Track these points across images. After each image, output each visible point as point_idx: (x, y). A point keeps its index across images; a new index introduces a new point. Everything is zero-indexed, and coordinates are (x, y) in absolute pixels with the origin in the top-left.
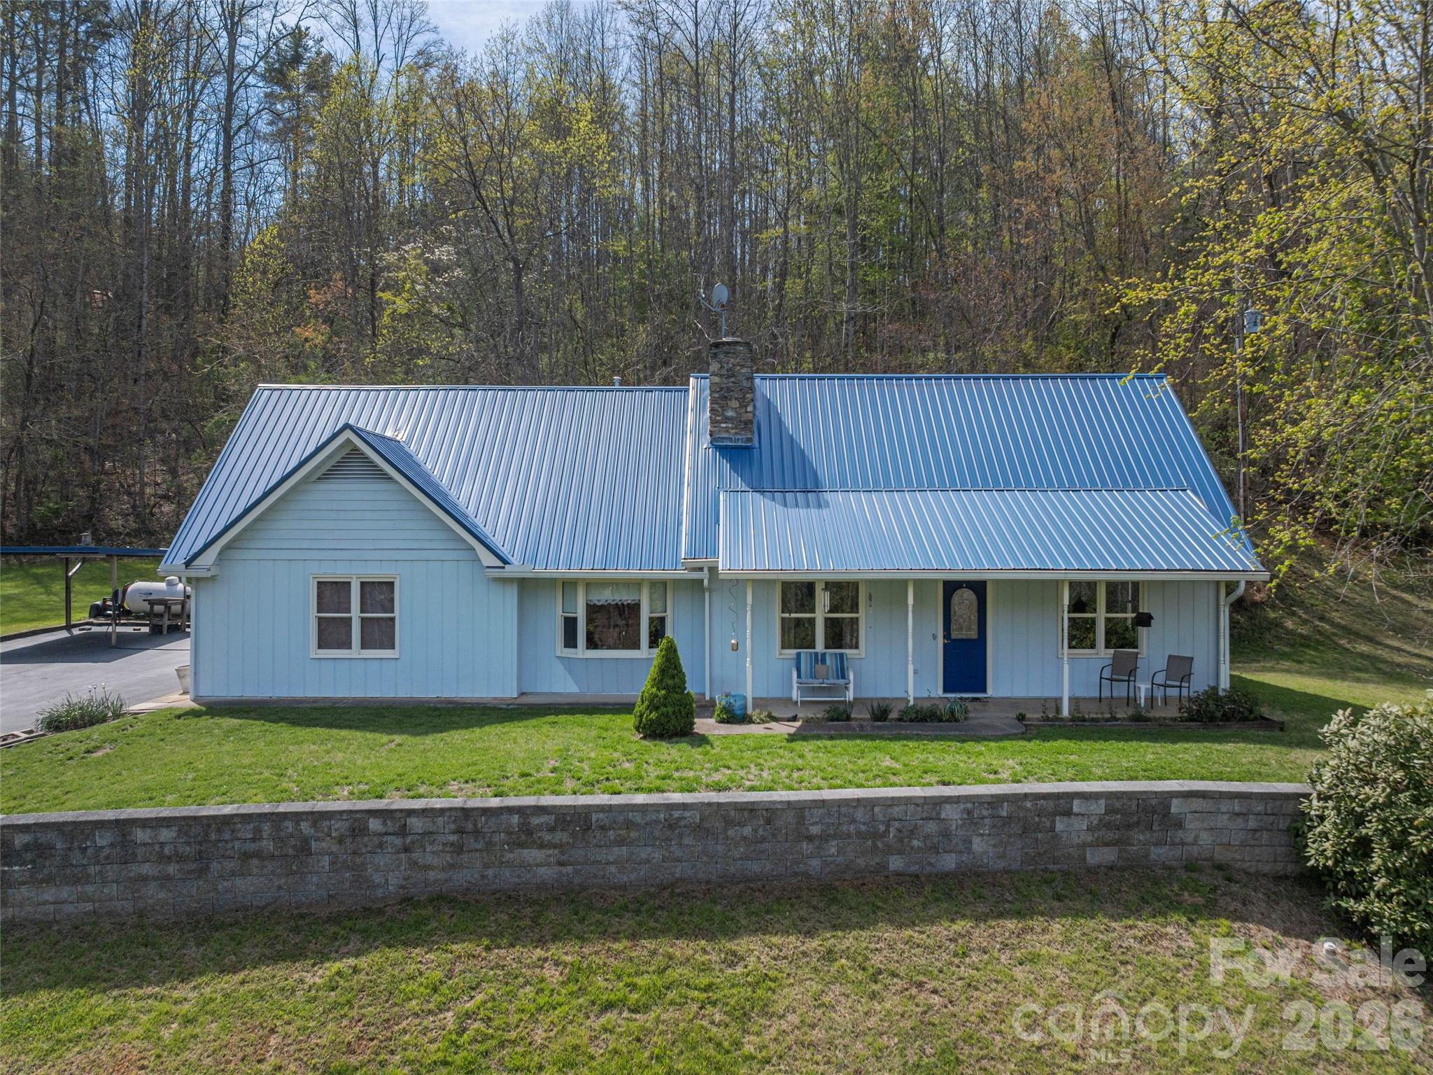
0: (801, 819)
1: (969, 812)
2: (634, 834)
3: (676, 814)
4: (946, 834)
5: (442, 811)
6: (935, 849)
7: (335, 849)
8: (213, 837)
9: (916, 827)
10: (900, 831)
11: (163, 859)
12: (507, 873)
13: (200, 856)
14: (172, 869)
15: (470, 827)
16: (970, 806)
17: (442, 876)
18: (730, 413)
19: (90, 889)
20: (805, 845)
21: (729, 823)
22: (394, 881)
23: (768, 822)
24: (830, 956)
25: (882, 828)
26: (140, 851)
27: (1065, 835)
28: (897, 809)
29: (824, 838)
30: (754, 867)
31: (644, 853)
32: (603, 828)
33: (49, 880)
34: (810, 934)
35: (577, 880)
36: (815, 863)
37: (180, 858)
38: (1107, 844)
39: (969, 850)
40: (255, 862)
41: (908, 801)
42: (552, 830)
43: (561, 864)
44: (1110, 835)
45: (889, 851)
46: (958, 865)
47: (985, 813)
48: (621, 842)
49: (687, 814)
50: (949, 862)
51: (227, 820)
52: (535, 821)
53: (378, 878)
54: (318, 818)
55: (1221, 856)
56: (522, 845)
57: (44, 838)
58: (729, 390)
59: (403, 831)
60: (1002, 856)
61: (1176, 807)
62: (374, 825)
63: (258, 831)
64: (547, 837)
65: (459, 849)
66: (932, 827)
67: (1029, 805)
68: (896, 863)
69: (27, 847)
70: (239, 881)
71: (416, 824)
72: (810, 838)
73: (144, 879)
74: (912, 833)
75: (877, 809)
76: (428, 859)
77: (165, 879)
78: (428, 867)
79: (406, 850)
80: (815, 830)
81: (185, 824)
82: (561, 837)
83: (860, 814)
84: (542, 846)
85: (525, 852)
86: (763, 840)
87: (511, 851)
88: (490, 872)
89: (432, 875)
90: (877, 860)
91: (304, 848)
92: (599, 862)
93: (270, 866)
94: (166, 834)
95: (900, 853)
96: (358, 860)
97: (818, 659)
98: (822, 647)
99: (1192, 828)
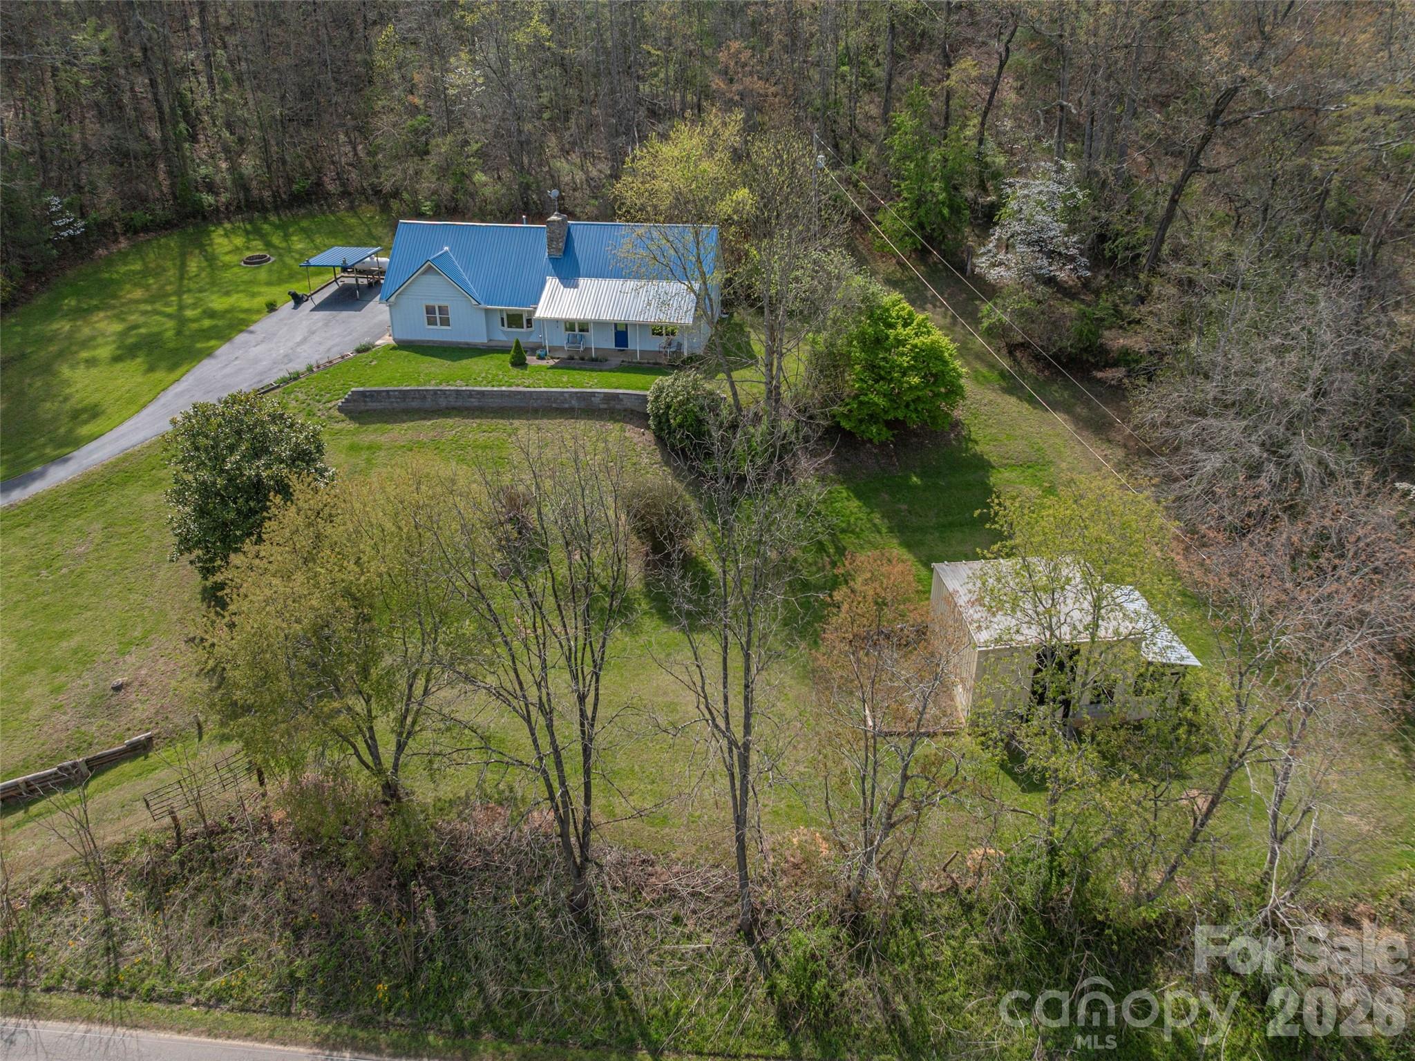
0: (531, 395)
2: (494, 396)
5: (453, 390)
8: (406, 394)
15: (459, 393)
18: (554, 246)
19: (382, 404)
23: (524, 395)
26: (392, 396)
28: (553, 394)
29: (537, 399)
31: (496, 400)
32: (487, 395)
33: (374, 402)
38: (605, 404)
41: (555, 392)
43: (479, 402)
44: (605, 402)
45: (552, 403)
46: (569, 406)
47: (574, 395)
49: (505, 393)
51: (408, 391)
52: (473, 393)
56: (471, 398)
60: (579, 405)
62: (439, 392)
63: (415, 393)
65: (457, 398)
66: (562, 398)
67: (584, 394)
68: (554, 406)
70: (412, 403)
71: (447, 392)
72: (533, 399)
75: (548, 393)
76: (450, 400)
78: (451, 402)
79: (446, 398)
80: (535, 397)
82: (478, 396)
83: (544, 394)
84: (475, 398)
90: (549, 404)
93: (418, 400)
95: (555, 403)
96: (437, 400)
97: (575, 336)
98: (577, 331)
99: (625, 401)
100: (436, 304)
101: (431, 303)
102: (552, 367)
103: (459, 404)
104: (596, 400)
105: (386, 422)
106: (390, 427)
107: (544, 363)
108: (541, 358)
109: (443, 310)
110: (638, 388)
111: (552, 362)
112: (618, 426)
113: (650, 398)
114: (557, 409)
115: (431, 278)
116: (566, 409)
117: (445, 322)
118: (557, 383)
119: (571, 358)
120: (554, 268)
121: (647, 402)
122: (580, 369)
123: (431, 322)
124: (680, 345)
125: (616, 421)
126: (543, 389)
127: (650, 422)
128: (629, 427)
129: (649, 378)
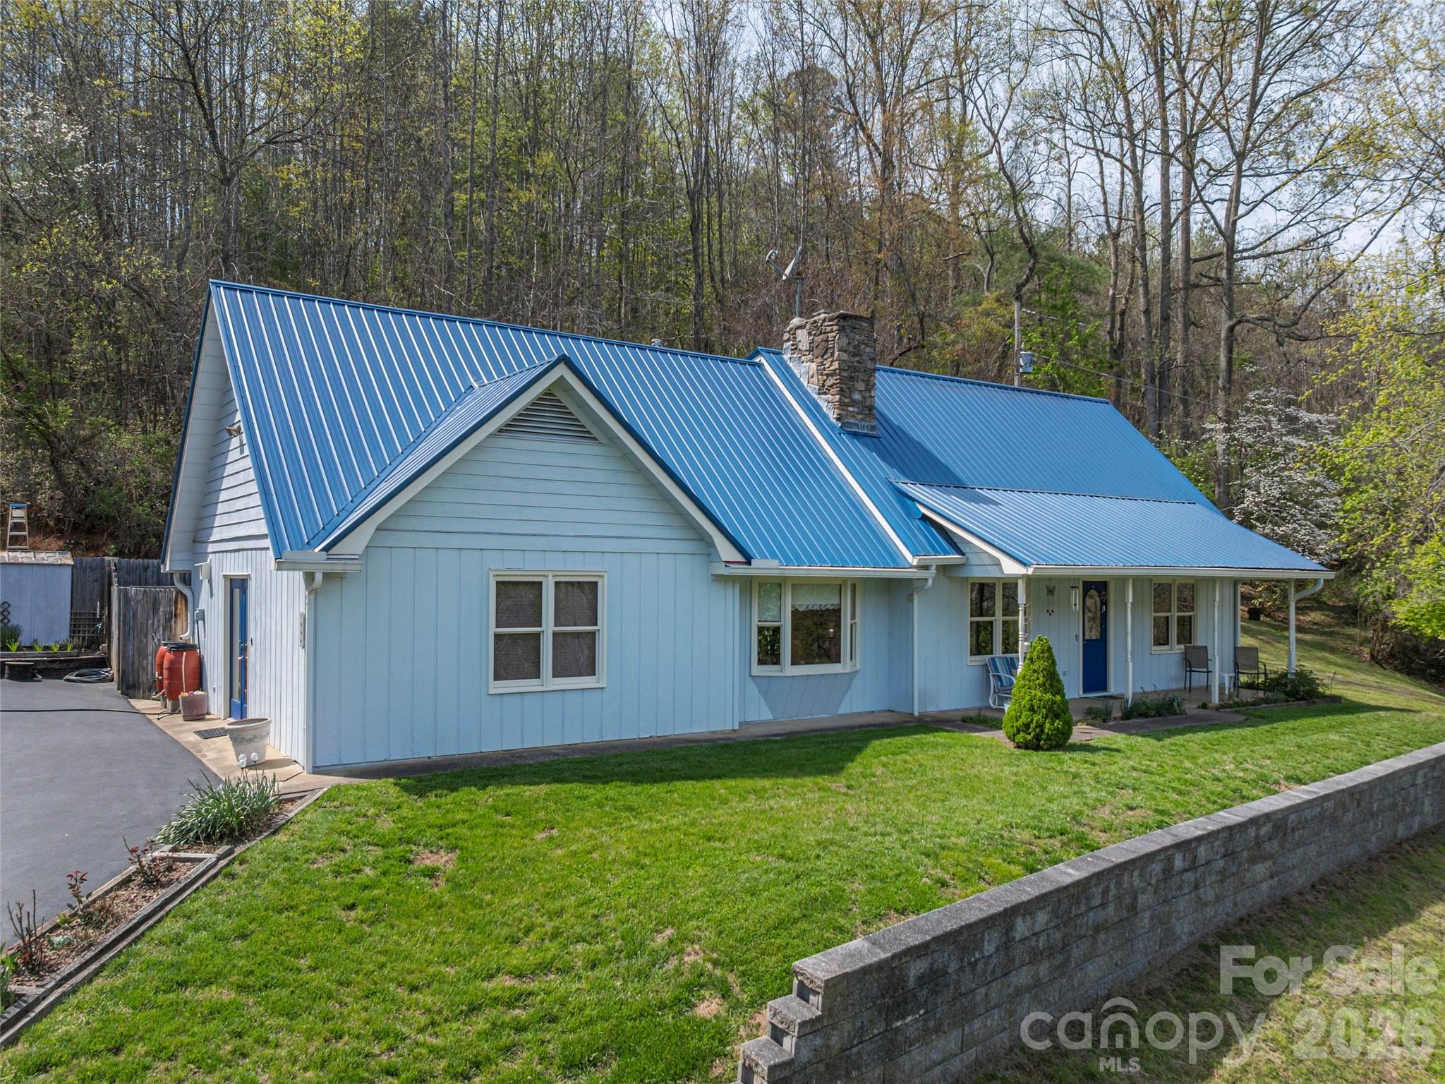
3: (1325, 806)
7: (1152, 899)
11: (1037, 957)
13: (1064, 943)
14: (1044, 969)
18: (857, 396)
19: (976, 1026)
22: (1187, 927)
26: (1019, 950)
31: (1310, 851)
33: (938, 1028)
36: (1374, 839)
37: (1051, 952)
40: (1102, 936)
42: (1270, 838)
43: (1272, 877)
46: (1419, 825)
48: (1300, 842)
50: (1416, 824)
51: (1087, 884)
53: (1179, 928)
58: (855, 370)
59: (1194, 865)
69: (923, 981)
70: (1089, 968)
77: (1037, 988)
78: (1206, 904)
93: (1112, 939)
94: (1042, 919)
98: (999, 653)
101: (522, 567)
109: (573, 600)
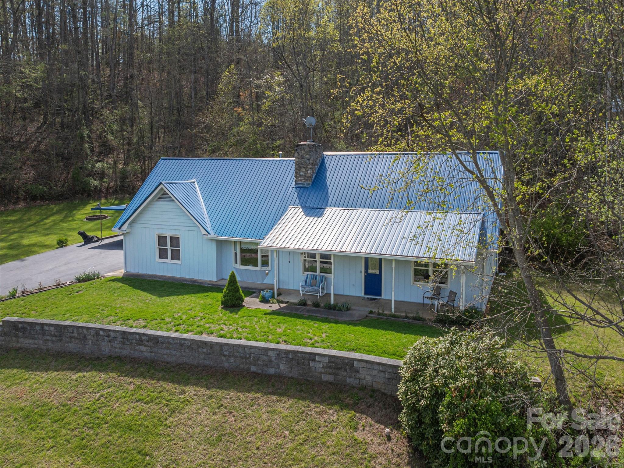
0: (221, 349)
1: (278, 355)
2: (171, 346)
3: (183, 342)
4: (270, 361)
5: (118, 331)
6: (267, 366)
7: (92, 338)
8: (63, 331)
9: (259, 357)
10: (254, 357)
11: (52, 336)
12: (136, 353)
13: (60, 336)
14: (54, 338)
15: (126, 337)
16: (278, 352)
17: (119, 351)
18: (302, 173)
19: (36, 341)
20: (223, 358)
21: (199, 347)
22: (107, 350)
23: (211, 348)
24: (210, 397)
25: (248, 356)
26: (46, 332)
27: (313, 368)
28: (253, 350)
29: (229, 356)
30: (207, 362)
31: (174, 352)
32: (162, 343)
33: (27, 337)
34: (209, 389)
35: (156, 358)
36: (226, 364)
37: (56, 336)
38: (330, 374)
39: (279, 368)
40: (73, 339)
41: (256, 347)
42: (148, 341)
43: (151, 352)
44: (330, 371)
45: (251, 364)
46: (276, 372)
47: (284, 356)
48: (167, 348)
49: (186, 342)
50: (272, 371)
51: (66, 326)
52: (143, 338)
53: (103, 349)
54: (88, 328)
55: (376, 386)
56: (140, 345)
57: (26, 326)
58: (302, 164)
59: (109, 336)
60: (291, 372)
61: (355, 364)
62: (101, 333)
63: (73, 330)
64: (147, 343)
65: (123, 343)
66: (265, 358)
67: (300, 355)
68: (253, 369)
69: (22, 328)
70: (70, 344)
71: (112, 334)
72: (225, 356)
73: (48, 340)
74: (258, 359)
75: (246, 349)
76: (115, 345)
77: (53, 341)
78: (116, 348)
79: (110, 342)
80: (226, 353)
81: (56, 326)
82: (150, 344)
83: (240, 350)
84: (146, 346)
85: (141, 347)
86: (210, 354)
87: (137, 346)
88: (132, 352)
89: (117, 350)
90: (247, 366)
91: (85, 337)
92: (161, 354)
93: (77, 341)
94: (52, 329)
95: (255, 365)
96: (98, 343)
97: (314, 277)
98: (318, 273)
99: (363, 373)
100: (168, 233)
101: (163, 233)
102: (274, 313)
103: (125, 352)
104: (317, 367)
105: (27, 368)
106: (26, 374)
107: (266, 307)
108: (265, 300)
109: (175, 241)
110: (385, 353)
111: (276, 307)
112: (346, 416)
113: (405, 374)
114: (256, 375)
115: (163, 205)
116: (269, 377)
117: (176, 255)
118: (266, 334)
119: (303, 303)
120: (299, 197)
121: (398, 378)
122: (309, 318)
123: (162, 254)
124: (453, 295)
125: (344, 406)
126: (243, 342)
127: (403, 417)
128: (365, 420)
129: (405, 338)
